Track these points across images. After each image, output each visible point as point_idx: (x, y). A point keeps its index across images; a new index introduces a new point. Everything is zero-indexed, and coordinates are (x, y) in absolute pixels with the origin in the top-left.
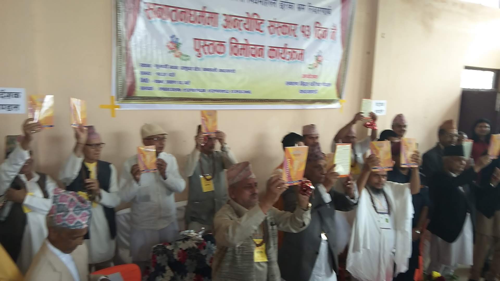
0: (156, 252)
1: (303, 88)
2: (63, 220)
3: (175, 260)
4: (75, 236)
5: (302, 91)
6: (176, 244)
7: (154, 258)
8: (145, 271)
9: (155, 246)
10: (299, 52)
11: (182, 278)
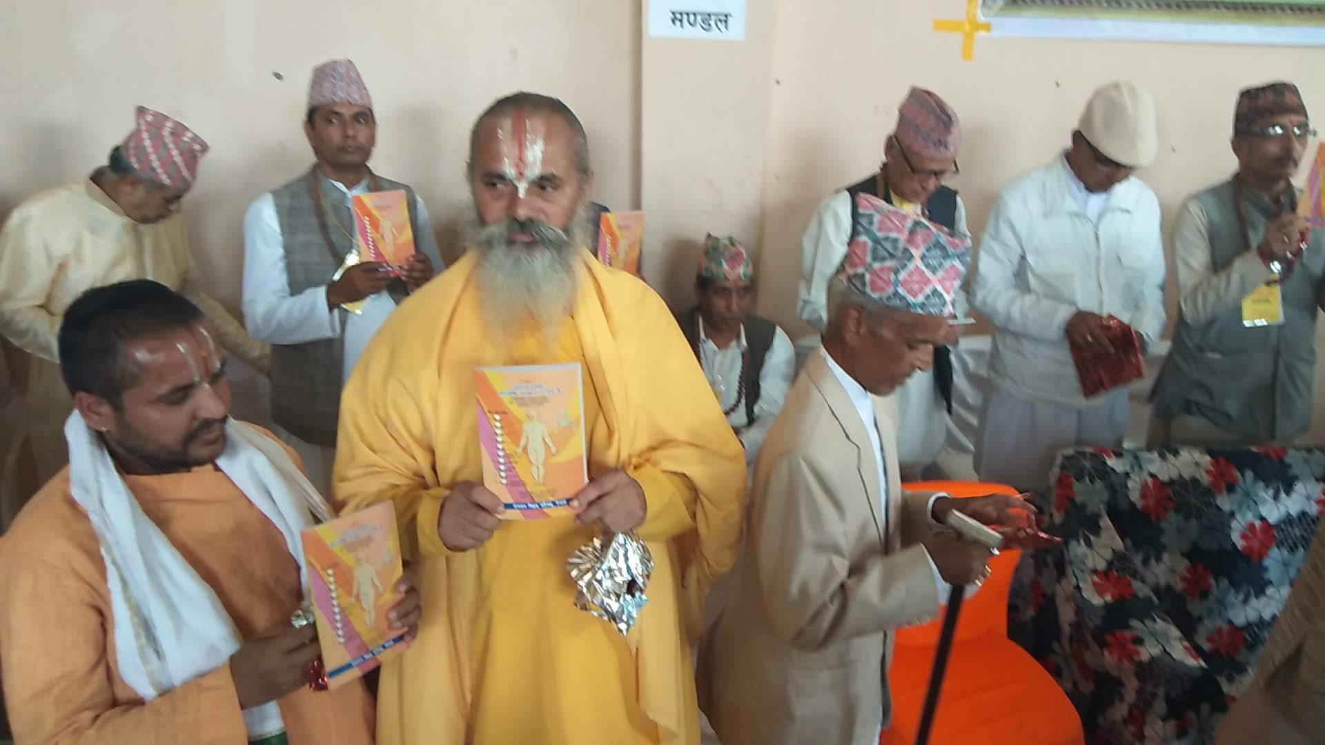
0: (1074, 469)
2: (888, 283)
6: (1137, 458)
7: (1063, 482)
11: (1145, 562)
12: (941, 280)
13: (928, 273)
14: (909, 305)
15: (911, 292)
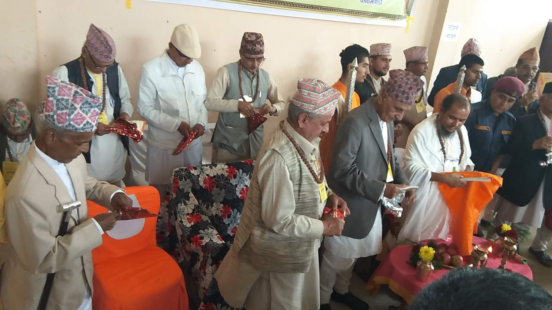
0: (179, 176)
2: (66, 120)
3: (201, 186)
4: (83, 141)
6: (202, 169)
9: (178, 169)
12: (90, 117)
13: (84, 115)
14: (76, 129)
15: (76, 123)
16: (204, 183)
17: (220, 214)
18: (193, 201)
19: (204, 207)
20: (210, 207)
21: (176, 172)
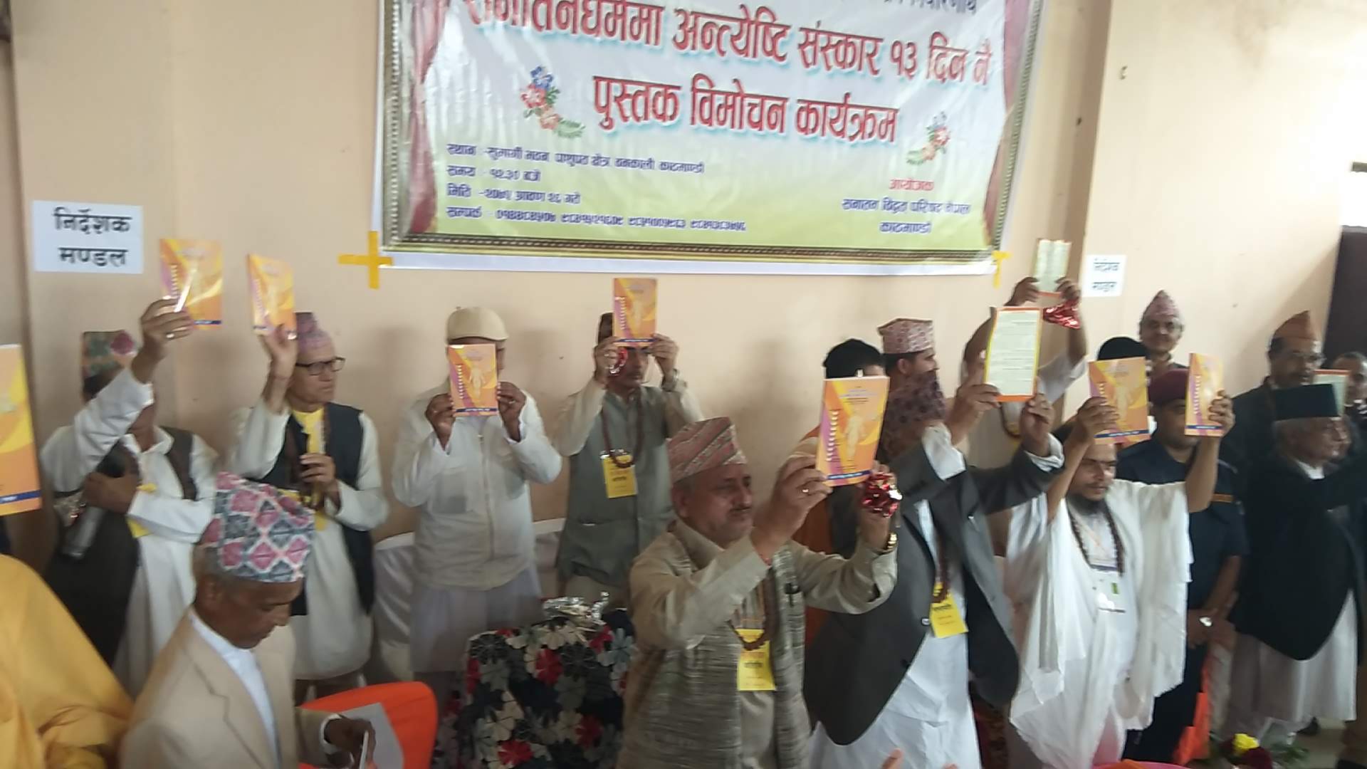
0: (479, 653)
1: (889, 216)
2: (239, 558)
3: (530, 675)
4: (271, 600)
5: (886, 226)
6: (531, 633)
7: (472, 667)
8: (449, 702)
9: (476, 637)
10: (881, 116)
11: (545, 724)
12: (288, 553)
13: (275, 548)
14: (258, 576)
15: (258, 564)
16: (538, 666)
17: (575, 738)
18: (512, 710)
19: (537, 723)
20: (551, 722)
21: (476, 643)
